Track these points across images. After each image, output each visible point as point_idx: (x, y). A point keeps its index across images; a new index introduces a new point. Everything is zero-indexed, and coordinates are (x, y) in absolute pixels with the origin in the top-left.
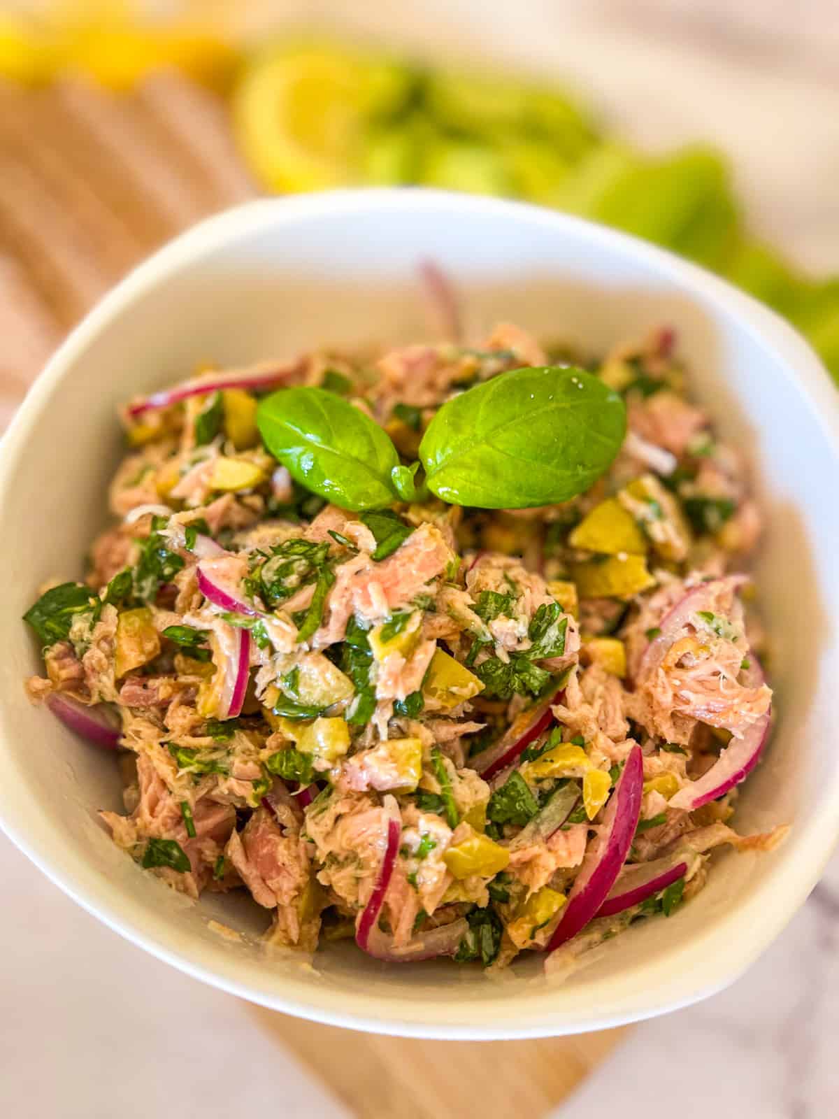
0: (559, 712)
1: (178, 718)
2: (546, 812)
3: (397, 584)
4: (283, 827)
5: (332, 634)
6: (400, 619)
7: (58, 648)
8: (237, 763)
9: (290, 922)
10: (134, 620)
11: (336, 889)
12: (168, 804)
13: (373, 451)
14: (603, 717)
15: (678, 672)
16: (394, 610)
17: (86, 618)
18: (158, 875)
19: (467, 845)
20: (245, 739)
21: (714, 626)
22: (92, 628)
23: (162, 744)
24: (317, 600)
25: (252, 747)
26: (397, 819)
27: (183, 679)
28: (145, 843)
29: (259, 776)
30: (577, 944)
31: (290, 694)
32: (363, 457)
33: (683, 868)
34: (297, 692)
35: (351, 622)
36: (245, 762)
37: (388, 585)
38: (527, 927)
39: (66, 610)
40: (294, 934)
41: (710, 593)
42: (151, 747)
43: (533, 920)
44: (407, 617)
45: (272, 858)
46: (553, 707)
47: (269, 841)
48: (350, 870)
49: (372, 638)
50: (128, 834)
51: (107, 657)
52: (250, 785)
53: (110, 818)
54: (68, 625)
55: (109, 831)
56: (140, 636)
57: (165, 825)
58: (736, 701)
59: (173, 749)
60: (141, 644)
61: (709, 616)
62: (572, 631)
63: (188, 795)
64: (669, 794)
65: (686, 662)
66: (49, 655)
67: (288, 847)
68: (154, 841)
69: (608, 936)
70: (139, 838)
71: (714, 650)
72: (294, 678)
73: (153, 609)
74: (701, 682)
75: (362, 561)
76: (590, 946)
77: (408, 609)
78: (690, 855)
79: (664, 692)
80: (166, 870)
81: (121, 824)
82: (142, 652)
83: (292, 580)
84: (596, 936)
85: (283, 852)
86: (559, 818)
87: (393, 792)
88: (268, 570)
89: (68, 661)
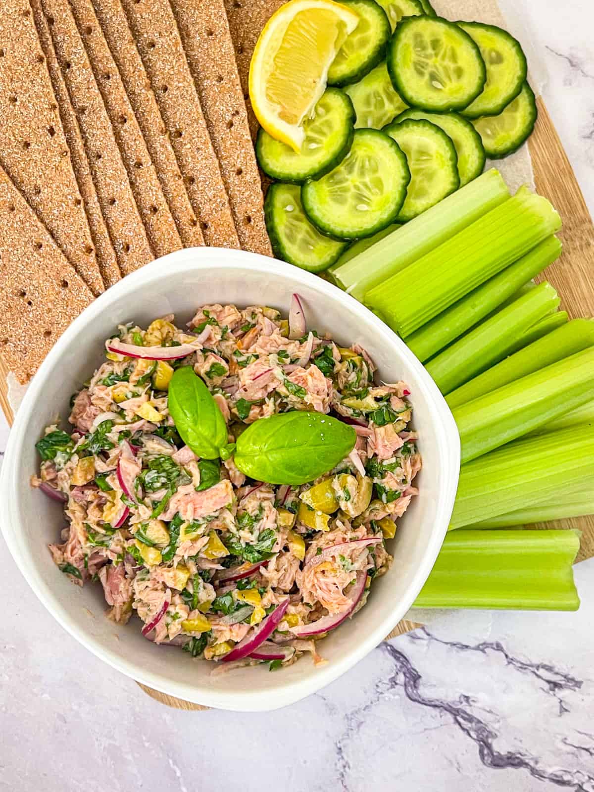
0: (262, 570)
1: (93, 516)
2: (236, 613)
3: (201, 507)
4: (126, 573)
5: (167, 517)
6: (195, 526)
7: (48, 463)
8: (112, 545)
9: (117, 612)
10: (86, 462)
11: (138, 612)
12: (79, 553)
13: (214, 436)
14: (282, 578)
15: (319, 575)
16: (194, 520)
17: (64, 457)
18: (68, 576)
19: (192, 622)
20: (120, 534)
21: (343, 563)
22: (65, 463)
23: (83, 523)
24: (165, 500)
25: (122, 539)
26: (169, 601)
27: (101, 494)
28: (66, 563)
29: (121, 552)
30: (233, 664)
31: (142, 531)
32: (209, 438)
33: (283, 657)
34: (145, 533)
35: (176, 515)
36: (117, 545)
37: (197, 506)
38: (212, 654)
39: (56, 447)
40: (118, 618)
41: (349, 547)
42: (78, 524)
43: (214, 652)
44: (199, 526)
45: (117, 586)
46: (261, 567)
47: (118, 578)
48: (146, 609)
49: (183, 527)
50: (60, 558)
51: (69, 475)
52: (116, 555)
53: (54, 549)
54: (55, 456)
55: (52, 554)
56: (86, 471)
57: (76, 560)
58: (335, 601)
59: (88, 528)
60: (86, 475)
61: (343, 558)
62: (277, 544)
63: (89, 552)
64: (292, 625)
65: (326, 572)
66: (43, 467)
67: (125, 584)
68: (69, 565)
69: (248, 665)
70: (64, 561)
71: (338, 574)
72: (145, 527)
73: (96, 458)
74: (327, 585)
75: (190, 489)
76: (238, 667)
77: (201, 521)
78: (288, 653)
79: (309, 583)
80: (72, 576)
81: (58, 553)
82: (85, 479)
83: (158, 485)
84: (242, 664)
85: (122, 587)
86: (240, 619)
87: (172, 589)
88: (148, 477)
89: (51, 470)
